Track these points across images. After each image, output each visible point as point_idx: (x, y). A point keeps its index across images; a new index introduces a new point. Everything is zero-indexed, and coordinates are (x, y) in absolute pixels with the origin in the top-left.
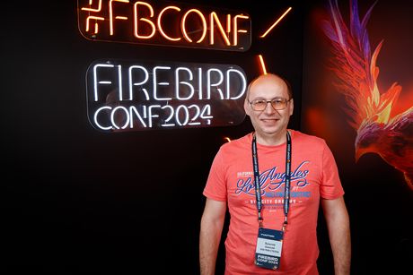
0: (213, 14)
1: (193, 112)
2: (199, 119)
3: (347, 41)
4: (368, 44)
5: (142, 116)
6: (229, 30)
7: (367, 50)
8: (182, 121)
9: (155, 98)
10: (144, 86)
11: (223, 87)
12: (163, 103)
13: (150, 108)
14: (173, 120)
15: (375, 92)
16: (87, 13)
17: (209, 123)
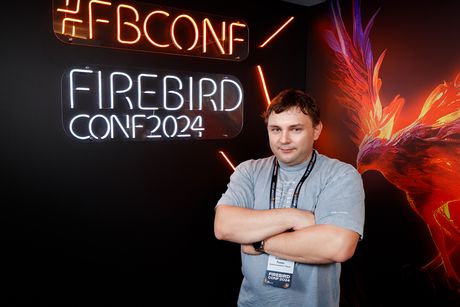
0: (206, 20)
1: (182, 123)
2: (189, 131)
3: (349, 52)
4: (370, 54)
5: (125, 125)
6: (224, 38)
7: (370, 60)
8: (170, 133)
9: (140, 107)
10: (128, 94)
11: (217, 97)
12: (149, 113)
13: (134, 117)
14: (160, 131)
15: (378, 105)
16: (63, 15)
17: (200, 135)
